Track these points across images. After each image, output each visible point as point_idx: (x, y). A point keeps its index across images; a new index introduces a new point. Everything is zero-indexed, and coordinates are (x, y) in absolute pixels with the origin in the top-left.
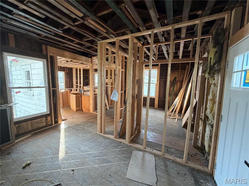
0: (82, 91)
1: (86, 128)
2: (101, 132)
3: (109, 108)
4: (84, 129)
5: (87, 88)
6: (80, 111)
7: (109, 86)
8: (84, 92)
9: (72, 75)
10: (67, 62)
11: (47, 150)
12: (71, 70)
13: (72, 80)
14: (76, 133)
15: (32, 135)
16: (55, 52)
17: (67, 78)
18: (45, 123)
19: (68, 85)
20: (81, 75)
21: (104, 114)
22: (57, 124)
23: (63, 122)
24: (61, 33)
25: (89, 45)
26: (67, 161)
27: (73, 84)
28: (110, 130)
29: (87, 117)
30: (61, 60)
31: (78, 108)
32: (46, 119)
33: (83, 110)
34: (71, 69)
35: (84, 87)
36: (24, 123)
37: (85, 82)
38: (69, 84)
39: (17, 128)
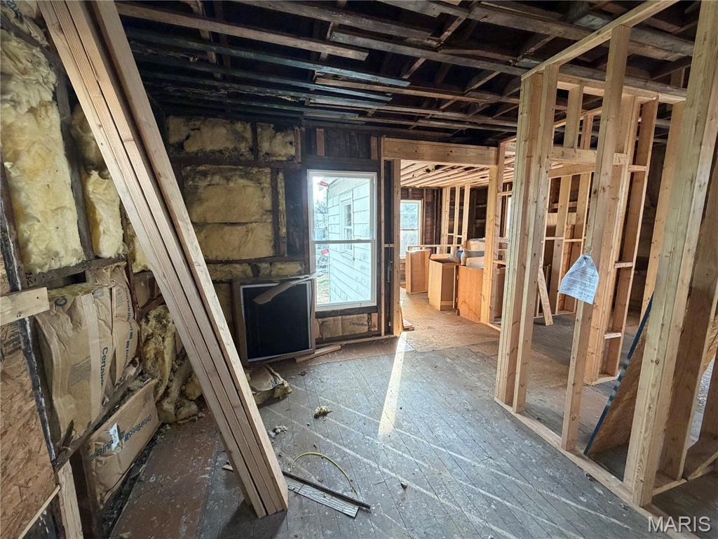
0: (463, 255)
1: (461, 371)
2: (510, 403)
3: (551, 320)
4: (454, 371)
5: (479, 247)
6: (452, 313)
7: (562, 240)
8: (469, 257)
9: (439, 208)
10: (428, 171)
11: (360, 396)
12: (437, 194)
13: (438, 222)
14: (431, 375)
15: (343, 347)
16: (396, 149)
17: (426, 217)
18: (366, 328)
19: (429, 235)
20: (463, 205)
21: (525, 342)
22: (391, 336)
23: (405, 334)
24: (408, 88)
25: (490, 98)
26: (394, 448)
27: (440, 233)
28: (547, 406)
29: (469, 334)
30: (414, 168)
31: (445, 303)
32: (368, 318)
33: (459, 312)
34: (437, 190)
35: (472, 242)
36: (332, 318)
37: (476, 229)
38: (432, 233)
39: (322, 325)
